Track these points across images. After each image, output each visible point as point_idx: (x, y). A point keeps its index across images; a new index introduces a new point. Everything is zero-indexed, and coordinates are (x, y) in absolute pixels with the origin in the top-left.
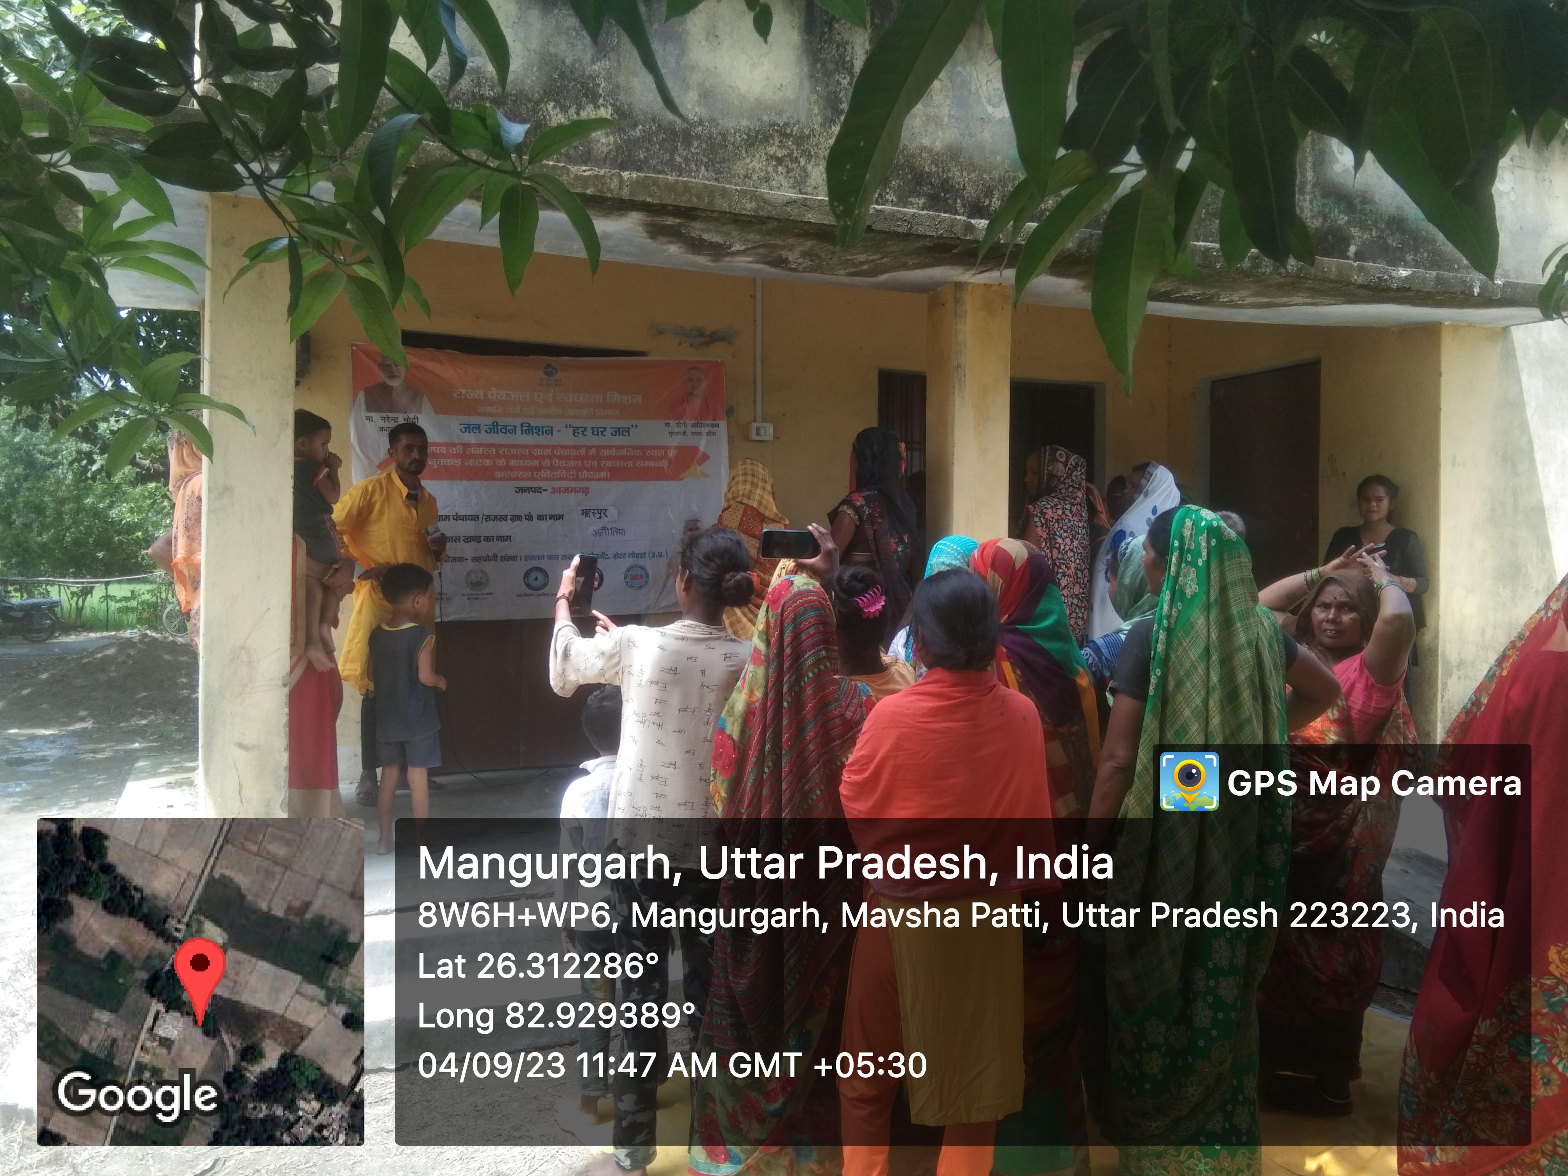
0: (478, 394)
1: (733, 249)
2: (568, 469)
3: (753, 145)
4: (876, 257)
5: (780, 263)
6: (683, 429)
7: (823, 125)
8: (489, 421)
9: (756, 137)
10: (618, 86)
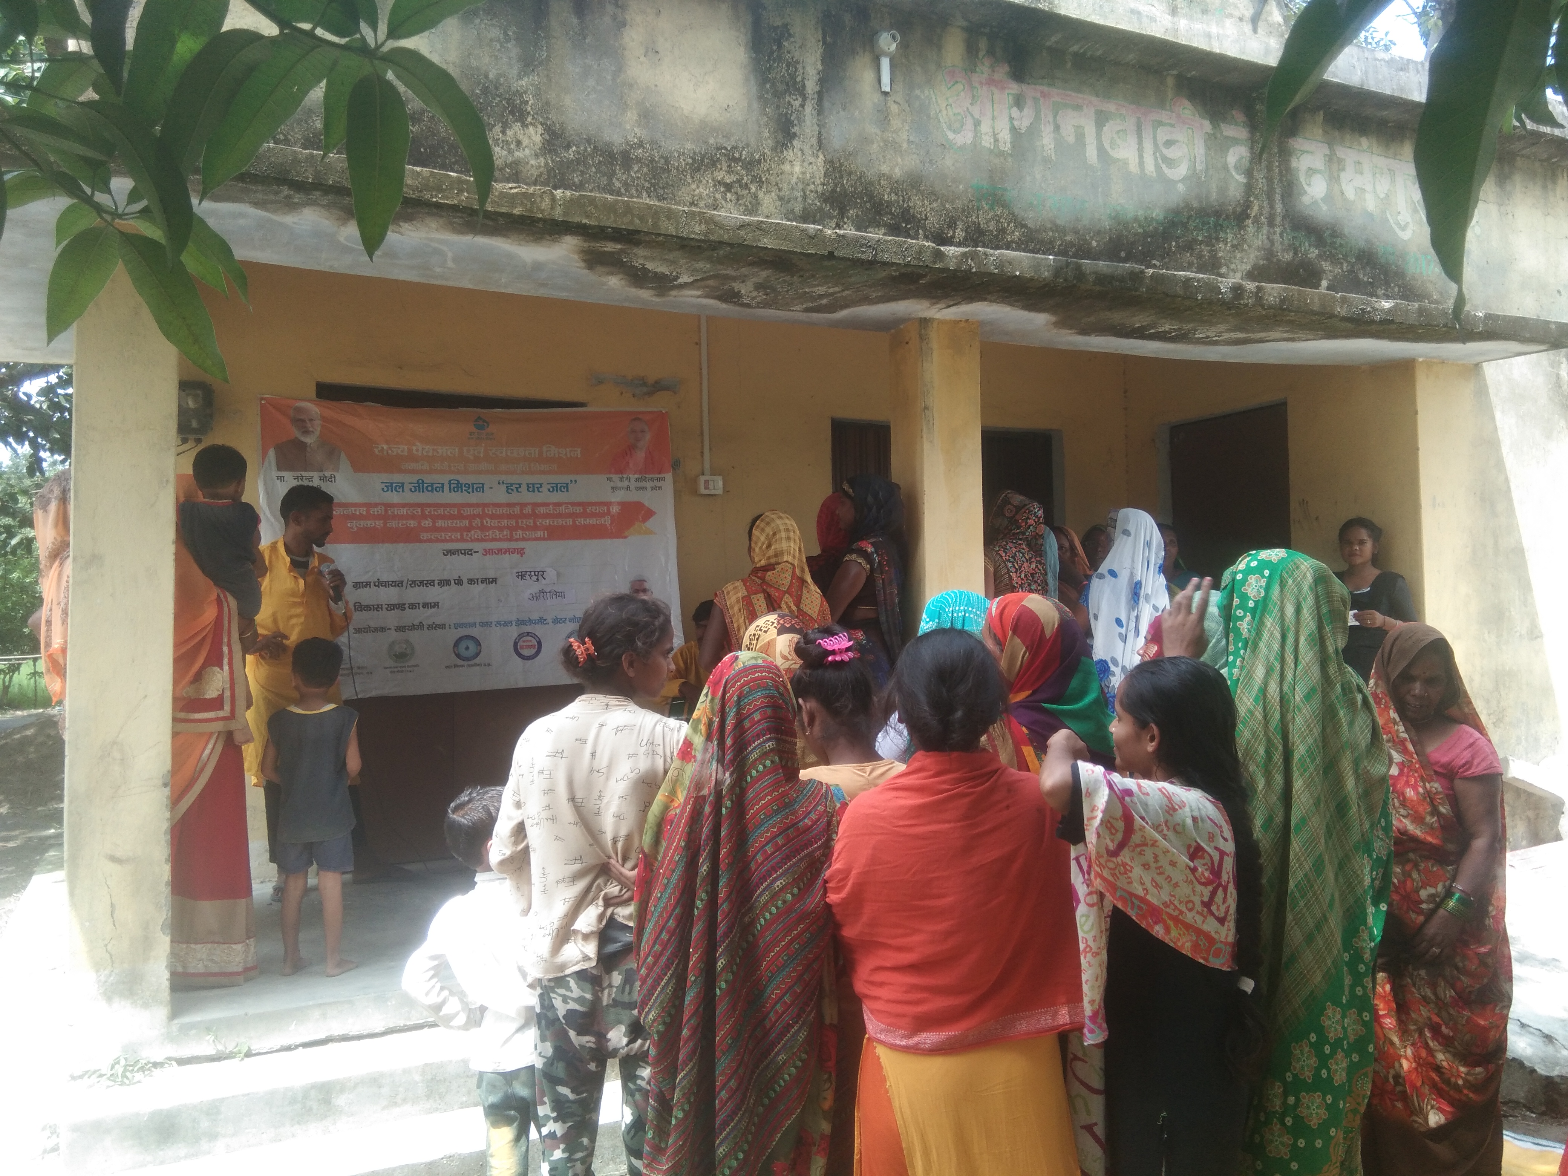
0: (402, 449)
1: (680, 281)
2: (501, 529)
3: (699, 170)
4: (836, 289)
5: (731, 297)
6: (626, 483)
7: (774, 149)
8: (414, 478)
9: (702, 161)
10: (548, 103)
